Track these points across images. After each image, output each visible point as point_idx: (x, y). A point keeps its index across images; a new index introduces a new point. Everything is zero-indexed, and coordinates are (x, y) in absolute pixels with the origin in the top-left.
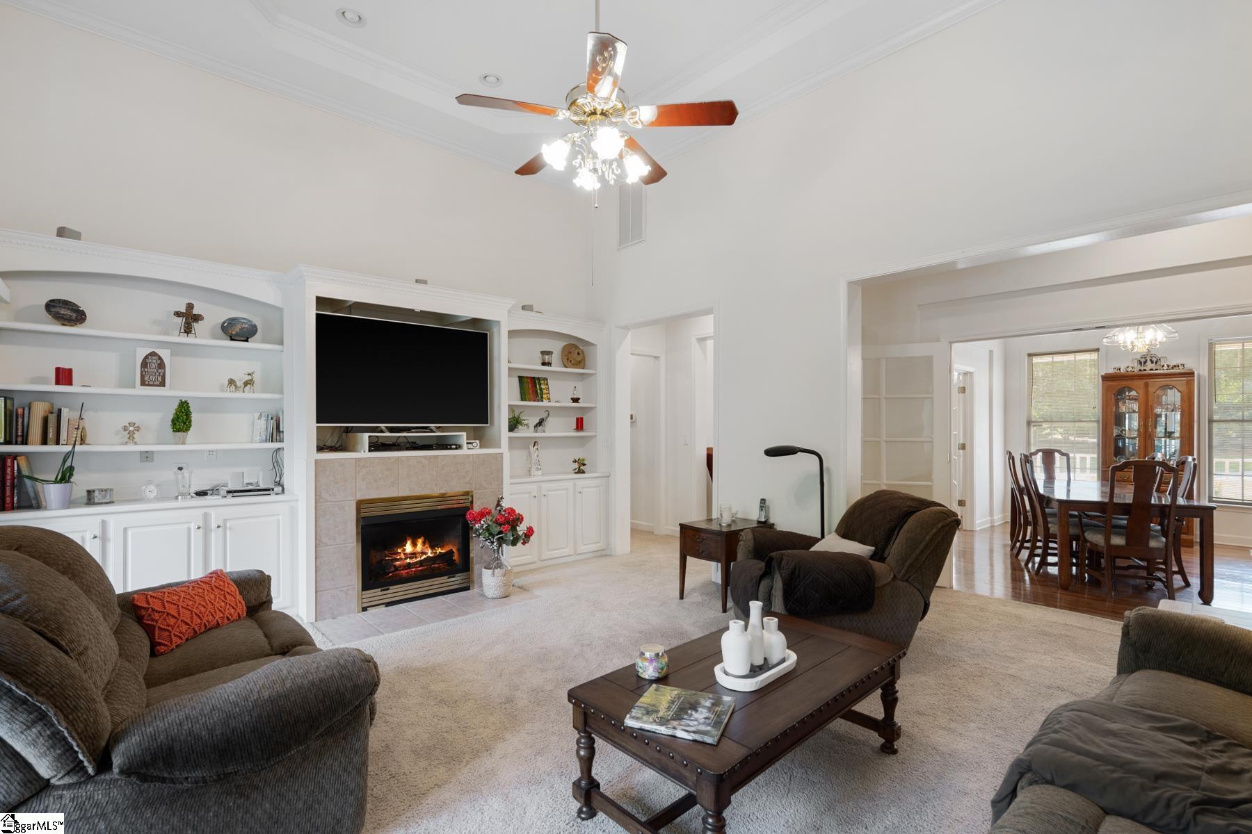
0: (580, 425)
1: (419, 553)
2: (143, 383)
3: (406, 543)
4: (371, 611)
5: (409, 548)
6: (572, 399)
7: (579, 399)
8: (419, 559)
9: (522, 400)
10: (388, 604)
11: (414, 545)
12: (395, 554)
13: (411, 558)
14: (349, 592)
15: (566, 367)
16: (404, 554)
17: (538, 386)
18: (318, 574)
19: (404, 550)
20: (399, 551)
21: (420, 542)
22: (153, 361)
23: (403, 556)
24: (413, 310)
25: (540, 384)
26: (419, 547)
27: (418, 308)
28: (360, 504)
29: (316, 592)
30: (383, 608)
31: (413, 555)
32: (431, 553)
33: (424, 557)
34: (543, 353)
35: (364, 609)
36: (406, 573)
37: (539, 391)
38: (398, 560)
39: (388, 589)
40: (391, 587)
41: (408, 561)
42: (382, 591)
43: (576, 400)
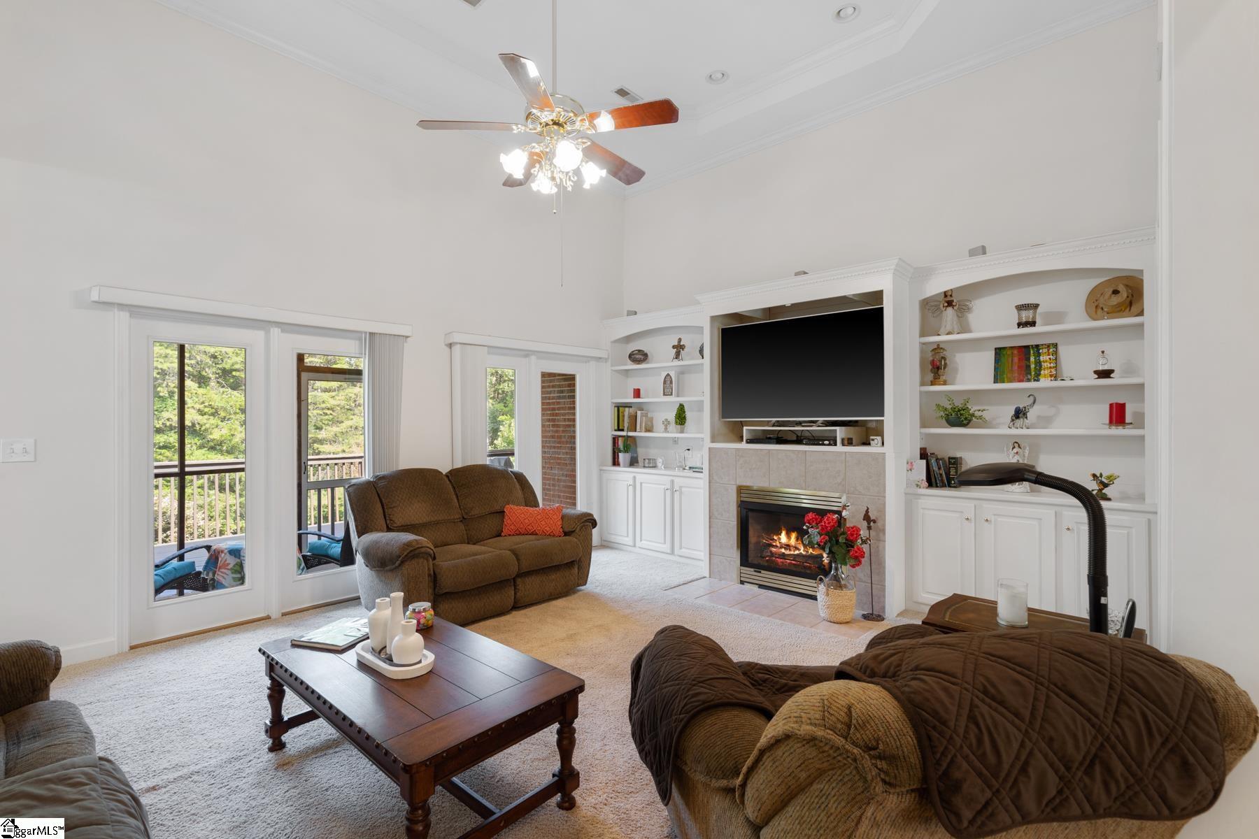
0: (1118, 415)
1: (792, 546)
2: (664, 395)
3: (781, 532)
4: (747, 586)
5: (783, 538)
6: (1096, 372)
7: (1112, 371)
8: (792, 553)
9: (996, 381)
10: (761, 586)
11: (789, 536)
12: (771, 540)
13: (786, 549)
14: (732, 563)
15: (1095, 319)
16: (780, 543)
17: (1032, 359)
18: (712, 540)
19: (780, 539)
20: (775, 538)
21: (794, 535)
22: (668, 379)
23: (778, 545)
24: (785, 305)
25: (1039, 354)
26: (793, 541)
27: (788, 303)
28: (741, 490)
29: (710, 554)
30: (755, 588)
31: (788, 546)
32: (804, 551)
33: (797, 552)
34: (1020, 308)
35: (742, 582)
36: (782, 562)
37: (1033, 366)
38: (773, 546)
39: (760, 572)
40: (762, 572)
41: (783, 550)
42: (755, 571)
43: (1105, 374)
